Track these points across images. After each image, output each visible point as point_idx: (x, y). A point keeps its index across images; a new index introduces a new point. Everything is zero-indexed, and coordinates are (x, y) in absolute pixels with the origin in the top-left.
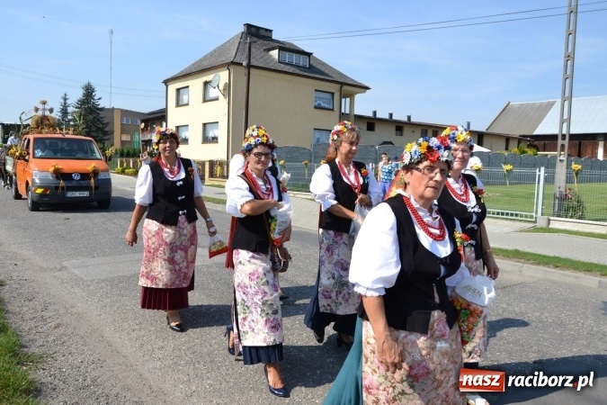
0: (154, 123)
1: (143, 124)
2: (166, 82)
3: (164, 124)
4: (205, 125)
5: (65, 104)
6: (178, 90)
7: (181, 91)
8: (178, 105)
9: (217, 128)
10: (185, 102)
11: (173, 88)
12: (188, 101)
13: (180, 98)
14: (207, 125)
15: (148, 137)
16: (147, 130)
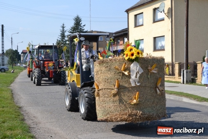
0: (119, 39)
2: (128, 11)
4: (155, 38)
5: (63, 30)
6: (136, 16)
7: (138, 16)
8: (136, 26)
9: (164, 40)
10: (141, 24)
11: (132, 14)
12: (143, 23)
13: (137, 22)
14: (157, 38)
15: (115, 48)
16: (114, 44)
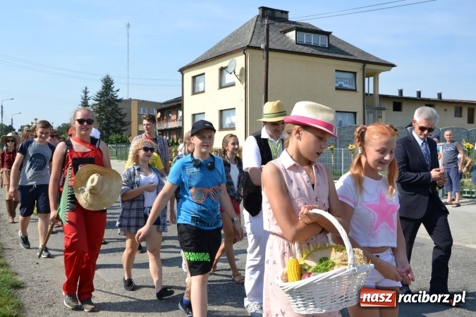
0: (170, 112)
1: (159, 114)
2: (182, 71)
3: (180, 113)
4: (221, 112)
5: (86, 97)
6: (194, 78)
7: (197, 78)
8: (194, 93)
9: (234, 115)
10: (201, 90)
11: (188, 76)
12: (204, 88)
13: (196, 86)
14: (224, 112)
15: (165, 126)
16: (163, 119)
